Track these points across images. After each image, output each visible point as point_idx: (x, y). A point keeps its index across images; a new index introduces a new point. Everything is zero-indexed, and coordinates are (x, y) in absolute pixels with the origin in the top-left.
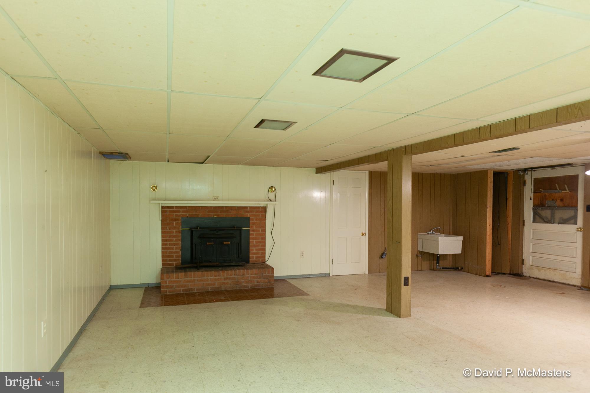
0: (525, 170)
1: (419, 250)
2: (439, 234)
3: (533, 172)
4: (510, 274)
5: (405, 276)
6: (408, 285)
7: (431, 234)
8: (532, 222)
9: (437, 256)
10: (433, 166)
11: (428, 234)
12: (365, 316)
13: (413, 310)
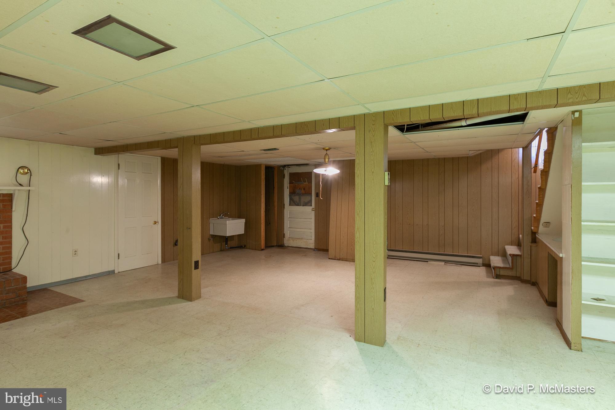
0: (284, 166)
1: (210, 234)
2: (227, 218)
3: (289, 168)
4: (276, 246)
5: (196, 260)
6: (198, 268)
7: (221, 218)
8: (289, 205)
9: (226, 238)
10: (221, 157)
11: (218, 218)
12: (155, 309)
13: (203, 291)
